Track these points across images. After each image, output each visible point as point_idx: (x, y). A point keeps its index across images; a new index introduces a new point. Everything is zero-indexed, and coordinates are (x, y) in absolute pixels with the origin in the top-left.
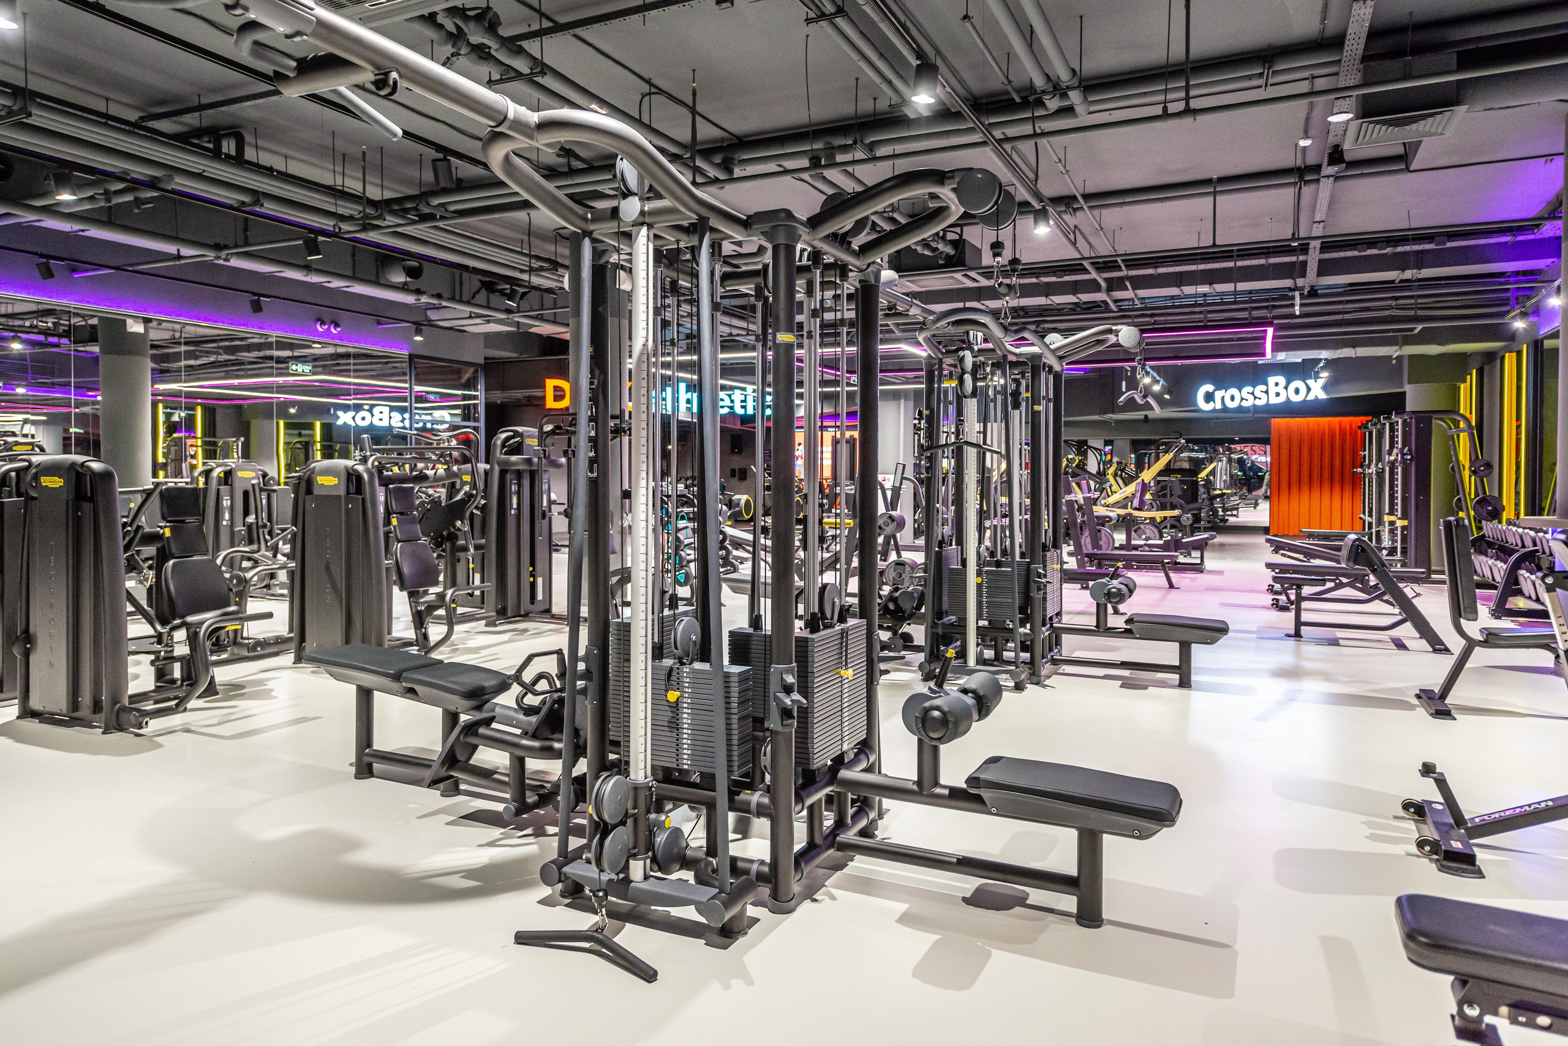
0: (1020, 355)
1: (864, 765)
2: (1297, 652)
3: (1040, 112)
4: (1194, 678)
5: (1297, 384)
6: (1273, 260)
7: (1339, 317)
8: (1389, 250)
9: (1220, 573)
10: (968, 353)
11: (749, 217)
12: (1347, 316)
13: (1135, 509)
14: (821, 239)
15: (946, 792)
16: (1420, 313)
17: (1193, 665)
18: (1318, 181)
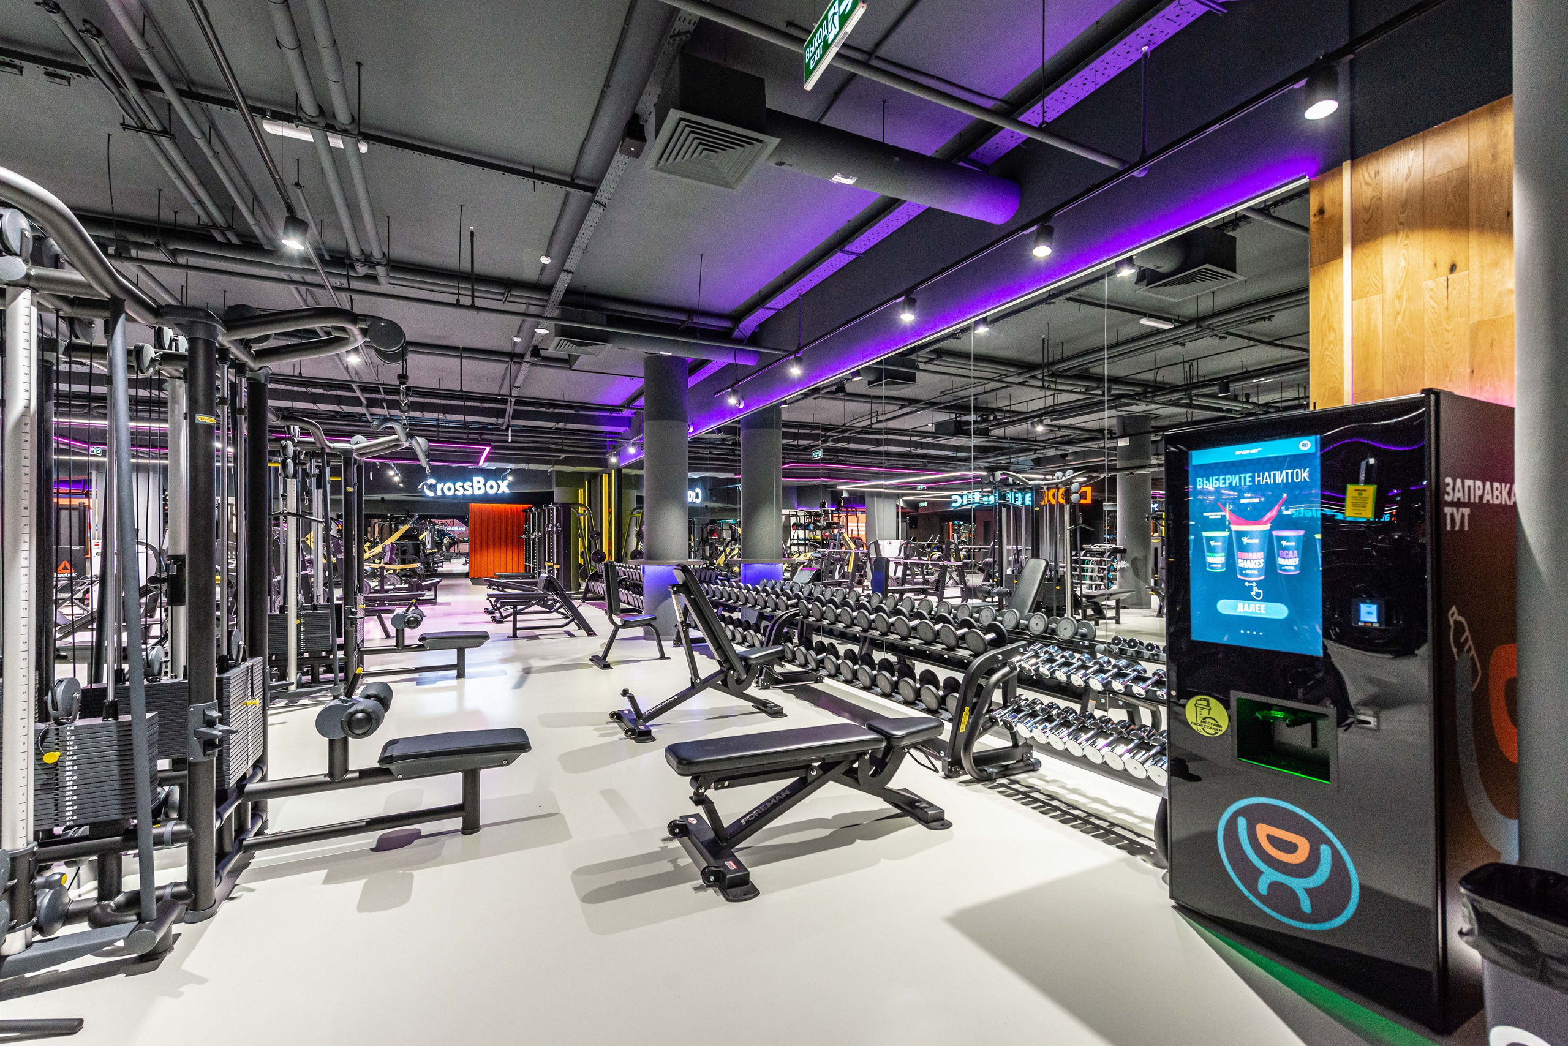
0: (334, 448)
1: (259, 777)
2: (517, 647)
3: (352, 273)
4: (467, 671)
5: (491, 482)
6: (485, 405)
7: (520, 445)
8: (551, 410)
9: (449, 604)
10: (289, 443)
11: (160, 307)
12: (526, 445)
13: (386, 563)
14: (230, 342)
15: (357, 775)
16: (565, 448)
17: (466, 662)
18: (520, 363)
